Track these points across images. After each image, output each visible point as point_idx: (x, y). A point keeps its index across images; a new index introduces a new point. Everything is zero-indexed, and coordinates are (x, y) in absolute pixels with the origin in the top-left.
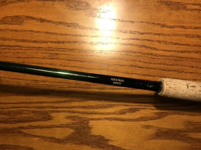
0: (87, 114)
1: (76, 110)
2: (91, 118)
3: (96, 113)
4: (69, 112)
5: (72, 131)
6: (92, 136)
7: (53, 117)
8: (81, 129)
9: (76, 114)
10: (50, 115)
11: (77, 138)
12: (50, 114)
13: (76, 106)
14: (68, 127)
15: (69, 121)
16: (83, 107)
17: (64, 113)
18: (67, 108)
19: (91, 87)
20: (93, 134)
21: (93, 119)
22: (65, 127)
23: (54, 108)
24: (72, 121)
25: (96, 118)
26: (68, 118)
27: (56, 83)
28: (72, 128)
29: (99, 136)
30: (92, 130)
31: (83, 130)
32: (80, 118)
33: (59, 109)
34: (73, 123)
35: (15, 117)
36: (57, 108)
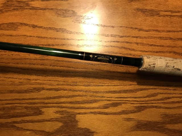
0: (74, 109)
1: (64, 105)
2: (78, 112)
3: (82, 108)
4: (58, 107)
5: (60, 124)
6: (79, 128)
7: (43, 112)
8: (68, 123)
9: (64, 109)
10: (41, 111)
11: (65, 131)
12: (40, 109)
13: (65, 101)
14: (57, 121)
15: (58, 115)
16: (71, 103)
17: (53, 108)
18: (56, 103)
19: (77, 84)
20: (79, 127)
21: (79, 114)
22: (54, 121)
23: (44, 104)
24: (61, 116)
25: (82, 112)
26: (57, 112)
27: (47, 81)
28: (61, 122)
29: (85, 128)
30: (79, 123)
31: (70, 124)
32: (68, 112)
33: (49, 105)
34: (61, 117)
35: (9, 112)
36: (47, 103)
